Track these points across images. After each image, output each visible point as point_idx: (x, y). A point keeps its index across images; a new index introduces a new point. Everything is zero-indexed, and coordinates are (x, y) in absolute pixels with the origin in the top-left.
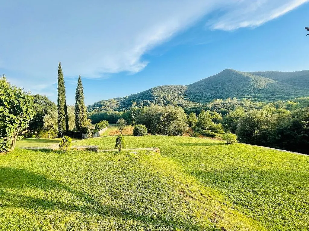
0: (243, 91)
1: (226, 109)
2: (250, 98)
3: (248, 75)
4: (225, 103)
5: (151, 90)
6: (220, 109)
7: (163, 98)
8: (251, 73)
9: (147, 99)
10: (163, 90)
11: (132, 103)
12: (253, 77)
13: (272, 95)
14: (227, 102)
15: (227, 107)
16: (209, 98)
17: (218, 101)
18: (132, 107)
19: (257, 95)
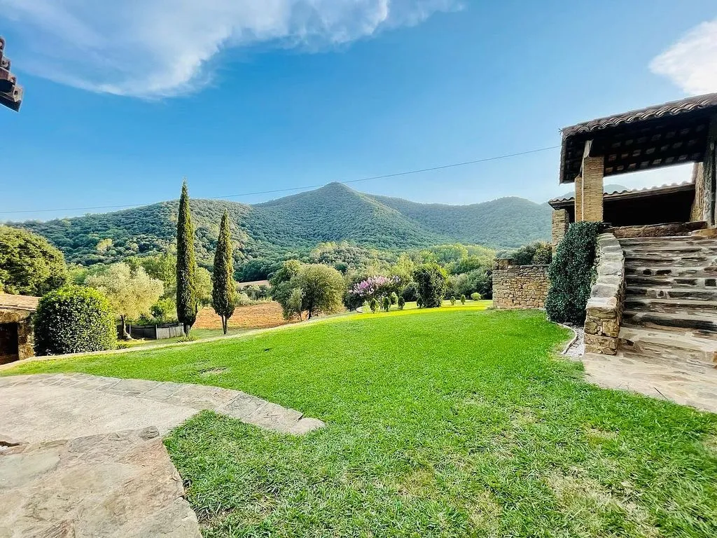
0: (363, 229)
1: (344, 261)
2: (375, 242)
3: (370, 201)
4: (341, 251)
5: (159, 207)
6: (335, 261)
7: (199, 233)
8: (371, 196)
9: (147, 231)
10: (197, 210)
11: (95, 243)
12: (377, 205)
13: (403, 238)
14: (343, 248)
15: (345, 257)
16: (306, 237)
17: (330, 247)
18: (95, 253)
19: (384, 237)
